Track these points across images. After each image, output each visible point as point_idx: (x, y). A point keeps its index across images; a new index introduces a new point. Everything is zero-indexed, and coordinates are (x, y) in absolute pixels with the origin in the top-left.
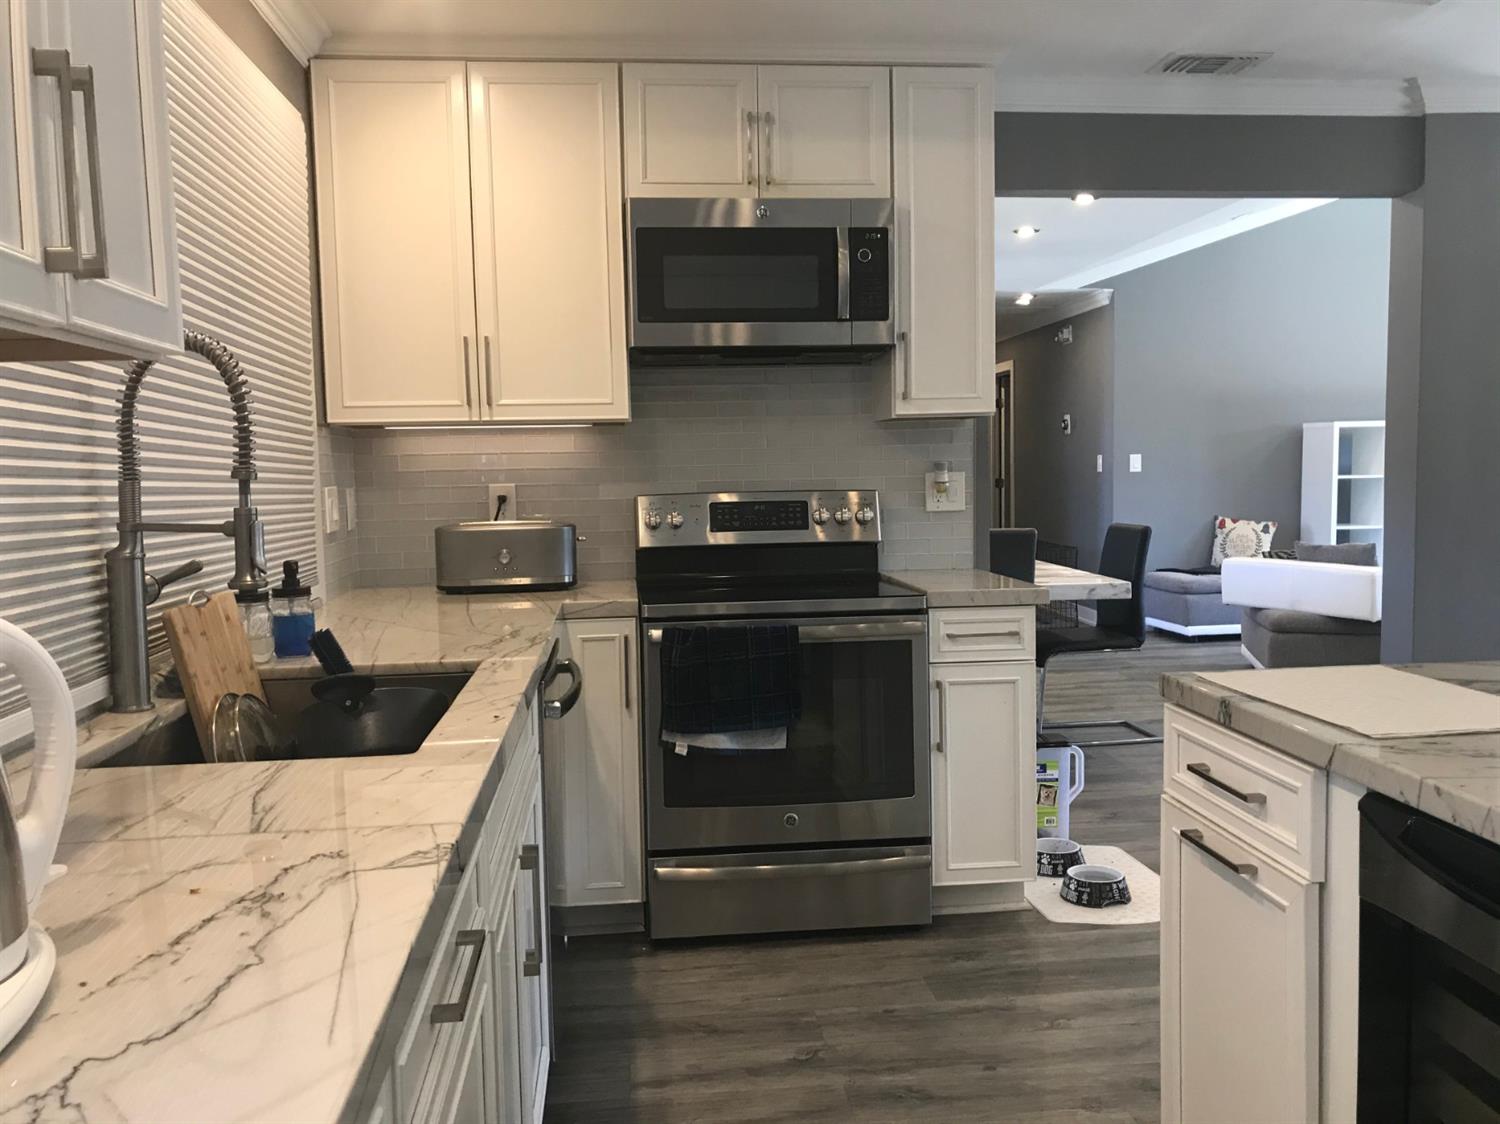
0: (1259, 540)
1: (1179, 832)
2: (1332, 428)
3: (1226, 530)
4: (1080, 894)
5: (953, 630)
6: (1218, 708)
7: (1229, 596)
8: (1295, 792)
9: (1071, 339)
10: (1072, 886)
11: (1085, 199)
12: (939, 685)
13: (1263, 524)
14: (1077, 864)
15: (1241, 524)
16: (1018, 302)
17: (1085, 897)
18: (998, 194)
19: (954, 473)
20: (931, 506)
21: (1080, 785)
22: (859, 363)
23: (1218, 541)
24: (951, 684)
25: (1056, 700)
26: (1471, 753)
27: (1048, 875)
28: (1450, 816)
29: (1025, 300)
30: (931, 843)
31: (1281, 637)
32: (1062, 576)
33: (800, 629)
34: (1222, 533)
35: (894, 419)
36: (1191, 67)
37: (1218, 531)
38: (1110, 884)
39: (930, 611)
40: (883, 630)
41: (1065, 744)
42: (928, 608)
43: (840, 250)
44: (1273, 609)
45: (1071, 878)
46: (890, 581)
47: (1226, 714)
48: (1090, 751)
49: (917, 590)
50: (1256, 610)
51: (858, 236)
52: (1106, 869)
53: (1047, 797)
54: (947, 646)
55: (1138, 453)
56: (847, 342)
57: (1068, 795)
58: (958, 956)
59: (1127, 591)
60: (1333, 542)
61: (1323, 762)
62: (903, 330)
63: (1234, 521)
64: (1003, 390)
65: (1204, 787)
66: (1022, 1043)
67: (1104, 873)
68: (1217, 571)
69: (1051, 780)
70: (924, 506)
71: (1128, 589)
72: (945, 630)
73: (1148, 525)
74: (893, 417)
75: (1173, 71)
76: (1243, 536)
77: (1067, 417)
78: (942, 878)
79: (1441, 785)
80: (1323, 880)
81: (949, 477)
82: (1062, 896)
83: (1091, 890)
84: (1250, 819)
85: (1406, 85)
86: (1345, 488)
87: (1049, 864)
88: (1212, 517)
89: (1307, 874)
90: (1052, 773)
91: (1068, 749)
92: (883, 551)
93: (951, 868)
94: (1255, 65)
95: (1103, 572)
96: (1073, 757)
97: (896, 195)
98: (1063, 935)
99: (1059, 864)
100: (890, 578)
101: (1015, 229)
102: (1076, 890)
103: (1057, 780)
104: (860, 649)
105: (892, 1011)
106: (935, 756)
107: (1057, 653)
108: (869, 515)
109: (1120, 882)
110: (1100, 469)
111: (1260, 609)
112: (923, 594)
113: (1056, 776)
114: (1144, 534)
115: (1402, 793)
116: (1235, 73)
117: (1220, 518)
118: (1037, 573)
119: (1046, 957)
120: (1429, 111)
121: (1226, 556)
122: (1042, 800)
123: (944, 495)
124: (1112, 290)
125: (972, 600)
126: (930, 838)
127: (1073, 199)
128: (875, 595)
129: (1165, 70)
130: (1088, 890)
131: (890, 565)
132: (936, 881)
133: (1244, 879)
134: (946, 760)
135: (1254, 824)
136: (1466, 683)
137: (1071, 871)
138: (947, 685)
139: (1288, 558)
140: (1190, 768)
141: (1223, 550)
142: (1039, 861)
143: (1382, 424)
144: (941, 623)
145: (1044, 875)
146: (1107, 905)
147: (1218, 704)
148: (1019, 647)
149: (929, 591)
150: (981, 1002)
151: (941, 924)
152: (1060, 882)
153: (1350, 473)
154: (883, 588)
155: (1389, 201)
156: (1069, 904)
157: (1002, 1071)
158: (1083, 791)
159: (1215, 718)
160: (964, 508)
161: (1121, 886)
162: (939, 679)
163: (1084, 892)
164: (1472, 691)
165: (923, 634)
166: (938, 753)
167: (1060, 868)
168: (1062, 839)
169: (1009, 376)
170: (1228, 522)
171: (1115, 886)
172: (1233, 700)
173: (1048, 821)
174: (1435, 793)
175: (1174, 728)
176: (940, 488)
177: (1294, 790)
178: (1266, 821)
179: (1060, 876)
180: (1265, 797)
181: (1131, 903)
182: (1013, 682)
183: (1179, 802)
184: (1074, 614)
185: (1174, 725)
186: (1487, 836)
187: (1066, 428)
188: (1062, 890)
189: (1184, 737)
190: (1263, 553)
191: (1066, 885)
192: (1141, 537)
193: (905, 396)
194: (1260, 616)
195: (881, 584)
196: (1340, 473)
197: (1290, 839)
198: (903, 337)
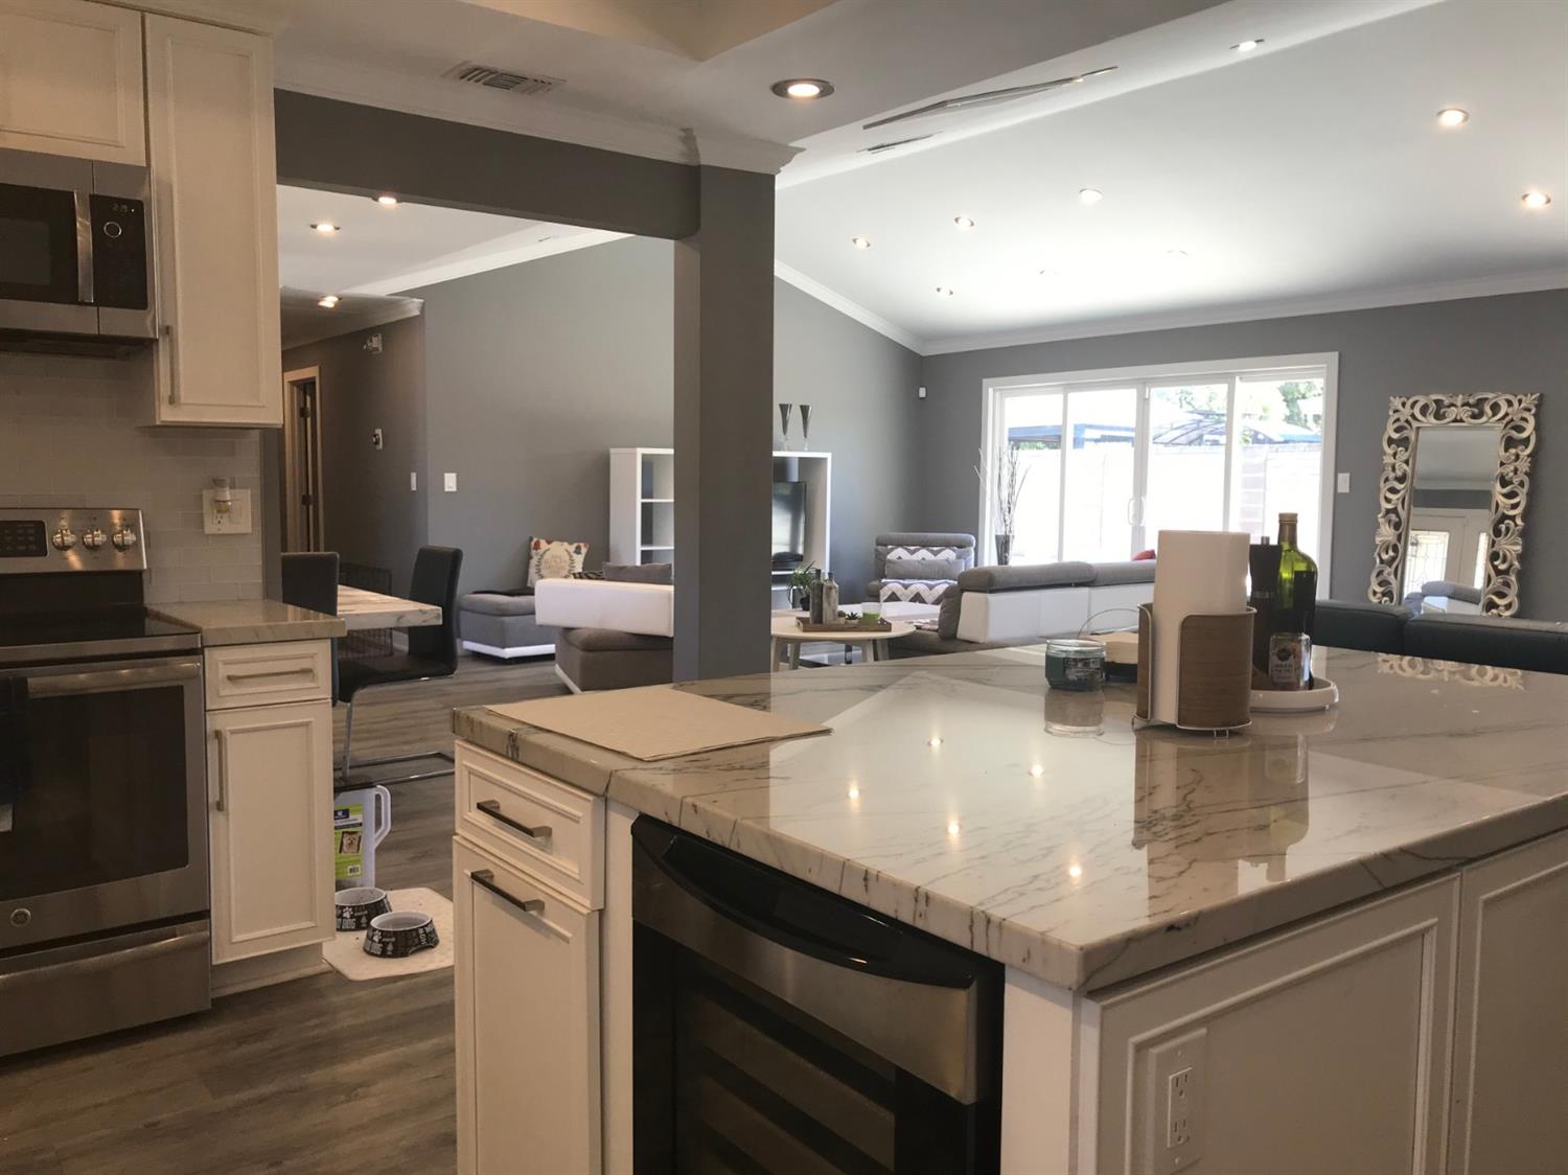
0: (572, 561)
1: (470, 874)
2: (635, 454)
3: (541, 551)
4: (385, 945)
5: (235, 671)
6: (506, 742)
7: (543, 617)
8: (577, 822)
9: (380, 349)
10: (376, 939)
11: (387, 201)
12: (218, 734)
13: (576, 545)
14: (383, 913)
15: (555, 544)
16: (323, 304)
17: (390, 947)
18: (279, 182)
19: (237, 490)
20: (210, 527)
21: (387, 826)
22: (113, 357)
23: (534, 562)
24: (233, 732)
25: (366, 735)
26: (725, 767)
27: (351, 930)
28: (705, 831)
29: (329, 302)
30: (210, 917)
31: (591, 655)
32: (370, 602)
33: (29, 680)
34: (537, 554)
35: (159, 426)
36: (487, 79)
37: (533, 552)
38: (416, 930)
39: (206, 651)
40: (151, 675)
41: (370, 785)
42: (203, 647)
43: (79, 219)
44: (585, 628)
45: (375, 930)
46: (158, 617)
47: (513, 747)
48: (398, 788)
49: (192, 627)
50: (568, 630)
51: (102, 207)
52: (412, 913)
53: (351, 844)
54: (227, 690)
55: (452, 472)
56: (93, 331)
57: (373, 840)
58: (243, 1040)
59: (437, 617)
60: (638, 563)
61: (601, 791)
62: (168, 323)
63: (549, 542)
64: (308, 398)
65: (495, 825)
66: (315, 1125)
67: (411, 919)
68: (531, 592)
69: (353, 826)
70: (202, 526)
71: (439, 614)
72: (224, 671)
73: (459, 547)
74: (158, 423)
75: (469, 80)
76: (557, 557)
77: (379, 432)
78: (222, 956)
79: (697, 803)
80: (602, 907)
81: (231, 494)
82: (365, 950)
83: (397, 940)
84: (536, 852)
85: (682, 134)
86: (647, 510)
87: (352, 917)
88: (528, 538)
89: (587, 903)
90: (356, 817)
91: (374, 789)
92: (150, 582)
93: (234, 940)
94: (548, 90)
95: (415, 598)
96: (378, 798)
97: (153, 164)
98: (363, 994)
99: (360, 916)
100: (158, 613)
101: (314, 223)
102: (380, 942)
103: (361, 824)
104: (124, 699)
105: (155, 1124)
106: (215, 818)
107: (364, 686)
108: (130, 538)
109: (426, 926)
110: (414, 488)
111: (572, 629)
112: (197, 631)
113: (360, 821)
114: (455, 557)
115: (666, 814)
116: (530, 93)
117: (535, 540)
118: (339, 600)
119: (346, 1021)
120: (704, 161)
121: (542, 577)
122: (345, 848)
123: (225, 515)
124: (422, 301)
125: (257, 636)
126: (209, 911)
127: (376, 199)
128: (141, 634)
129: (462, 77)
130: (393, 939)
131: (157, 597)
132: (217, 958)
133: (531, 915)
134: (228, 820)
135: (540, 858)
136: (727, 698)
137: (375, 922)
138: (228, 736)
139: (597, 579)
140: (480, 807)
141: (538, 571)
142: (340, 916)
143: (671, 451)
144: (219, 664)
145: (346, 930)
146: (413, 953)
147: (507, 737)
148: (313, 685)
149: (204, 628)
150: (266, 1089)
151: (223, 1007)
152: (363, 935)
153: (651, 497)
154: (151, 625)
155: (672, 242)
156: (373, 958)
157: (289, 1164)
158: (390, 832)
159: (505, 753)
160: (250, 531)
161: (428, 929)
162: (218, 728)
163: (388, 943)
164: (732, 705)
165: (199, 678)
166: (218, 813)
167: (364, 920)
168: (367, 887)
169: (314, 383)
170: (543, 543)
171: (421, 931)
172: (521, 733)
173: (351, 870)
174: (692, 811)
175: (465, 766)
176: (220, 507)
177: (575, 820)
178: (551, 854)
179: (363, 929)
180: (550, 829)
181: (438, 947)
182: (307, 725)
183: (471, 842)
184: (389, 641)
185: (465, 762)
186: (733, 847)
187: (377, 443)
188: (366, 944)
189: (475, 775)
190: (574, 574)
191: (370, 938)
192: (452, 561)
193: (172, 400)
194: (573, 636)
195: (147, 621)
196: (643, 497)
197: (572, 869)
198: (167, 331)
